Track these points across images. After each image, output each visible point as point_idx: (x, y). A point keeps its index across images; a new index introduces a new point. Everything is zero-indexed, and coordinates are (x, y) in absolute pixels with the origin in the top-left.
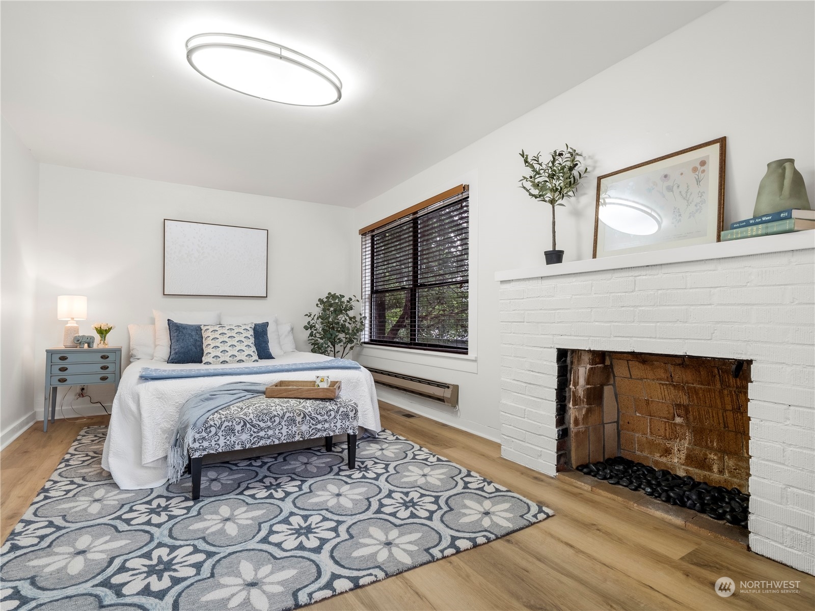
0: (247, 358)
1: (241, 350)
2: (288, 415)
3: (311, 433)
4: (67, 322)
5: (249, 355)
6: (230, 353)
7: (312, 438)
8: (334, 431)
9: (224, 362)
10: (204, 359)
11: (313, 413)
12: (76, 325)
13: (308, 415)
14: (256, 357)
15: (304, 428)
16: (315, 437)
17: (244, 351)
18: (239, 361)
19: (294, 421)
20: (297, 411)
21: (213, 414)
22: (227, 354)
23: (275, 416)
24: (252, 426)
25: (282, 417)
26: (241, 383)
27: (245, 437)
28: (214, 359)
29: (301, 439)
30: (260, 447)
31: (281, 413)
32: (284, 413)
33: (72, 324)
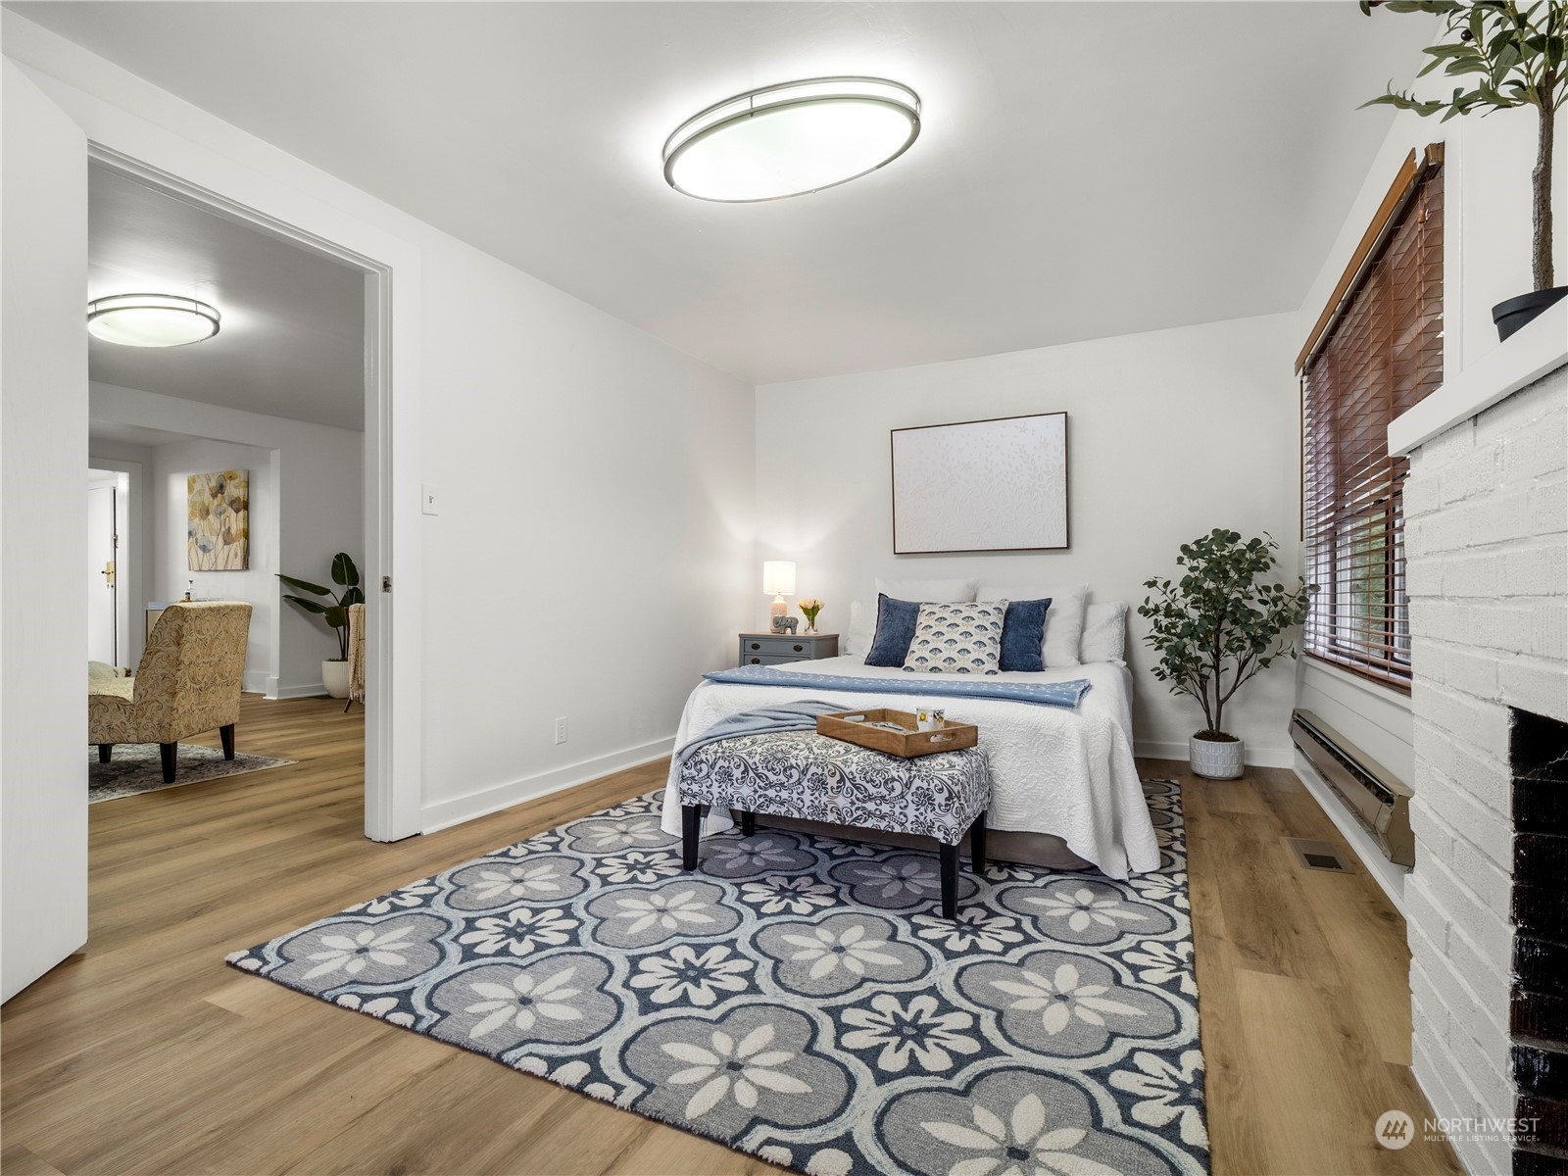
0: (974, 665)
1: (964, 650)
2: (813, 769)
3: (855, 815)
4: (773, 598)
5: (978, 660)
6: (945, 655)
7: (858, 825)
8: (903, 824)
9: (934, 669)
10: (909, 661)
11: (858, 776)
12: (783, 602)
13: (849, 779)
14: (993, 665)
15: (842, 801)
16: (865, 825)
17: (969, 652)
18: (961, 669)
19: (823, 783)
20: (830, 767)
21: (711, 743)
22: (939, 655)
23: (792, 767)
24: (756, 774)
25: (803, 771)
26: (818, 702)
27: (746, 791)
28: (918, 663)
29: (838, 822)
30: (769, 815)
31: (802, 764)
32: (807, 765)
33: (779, 601)
